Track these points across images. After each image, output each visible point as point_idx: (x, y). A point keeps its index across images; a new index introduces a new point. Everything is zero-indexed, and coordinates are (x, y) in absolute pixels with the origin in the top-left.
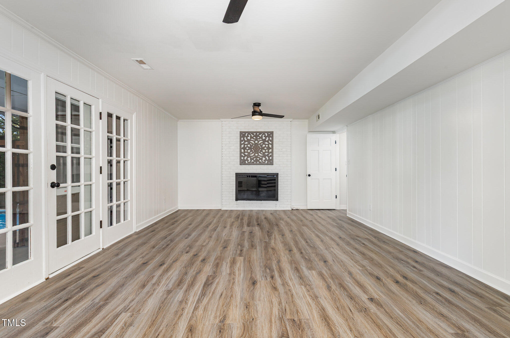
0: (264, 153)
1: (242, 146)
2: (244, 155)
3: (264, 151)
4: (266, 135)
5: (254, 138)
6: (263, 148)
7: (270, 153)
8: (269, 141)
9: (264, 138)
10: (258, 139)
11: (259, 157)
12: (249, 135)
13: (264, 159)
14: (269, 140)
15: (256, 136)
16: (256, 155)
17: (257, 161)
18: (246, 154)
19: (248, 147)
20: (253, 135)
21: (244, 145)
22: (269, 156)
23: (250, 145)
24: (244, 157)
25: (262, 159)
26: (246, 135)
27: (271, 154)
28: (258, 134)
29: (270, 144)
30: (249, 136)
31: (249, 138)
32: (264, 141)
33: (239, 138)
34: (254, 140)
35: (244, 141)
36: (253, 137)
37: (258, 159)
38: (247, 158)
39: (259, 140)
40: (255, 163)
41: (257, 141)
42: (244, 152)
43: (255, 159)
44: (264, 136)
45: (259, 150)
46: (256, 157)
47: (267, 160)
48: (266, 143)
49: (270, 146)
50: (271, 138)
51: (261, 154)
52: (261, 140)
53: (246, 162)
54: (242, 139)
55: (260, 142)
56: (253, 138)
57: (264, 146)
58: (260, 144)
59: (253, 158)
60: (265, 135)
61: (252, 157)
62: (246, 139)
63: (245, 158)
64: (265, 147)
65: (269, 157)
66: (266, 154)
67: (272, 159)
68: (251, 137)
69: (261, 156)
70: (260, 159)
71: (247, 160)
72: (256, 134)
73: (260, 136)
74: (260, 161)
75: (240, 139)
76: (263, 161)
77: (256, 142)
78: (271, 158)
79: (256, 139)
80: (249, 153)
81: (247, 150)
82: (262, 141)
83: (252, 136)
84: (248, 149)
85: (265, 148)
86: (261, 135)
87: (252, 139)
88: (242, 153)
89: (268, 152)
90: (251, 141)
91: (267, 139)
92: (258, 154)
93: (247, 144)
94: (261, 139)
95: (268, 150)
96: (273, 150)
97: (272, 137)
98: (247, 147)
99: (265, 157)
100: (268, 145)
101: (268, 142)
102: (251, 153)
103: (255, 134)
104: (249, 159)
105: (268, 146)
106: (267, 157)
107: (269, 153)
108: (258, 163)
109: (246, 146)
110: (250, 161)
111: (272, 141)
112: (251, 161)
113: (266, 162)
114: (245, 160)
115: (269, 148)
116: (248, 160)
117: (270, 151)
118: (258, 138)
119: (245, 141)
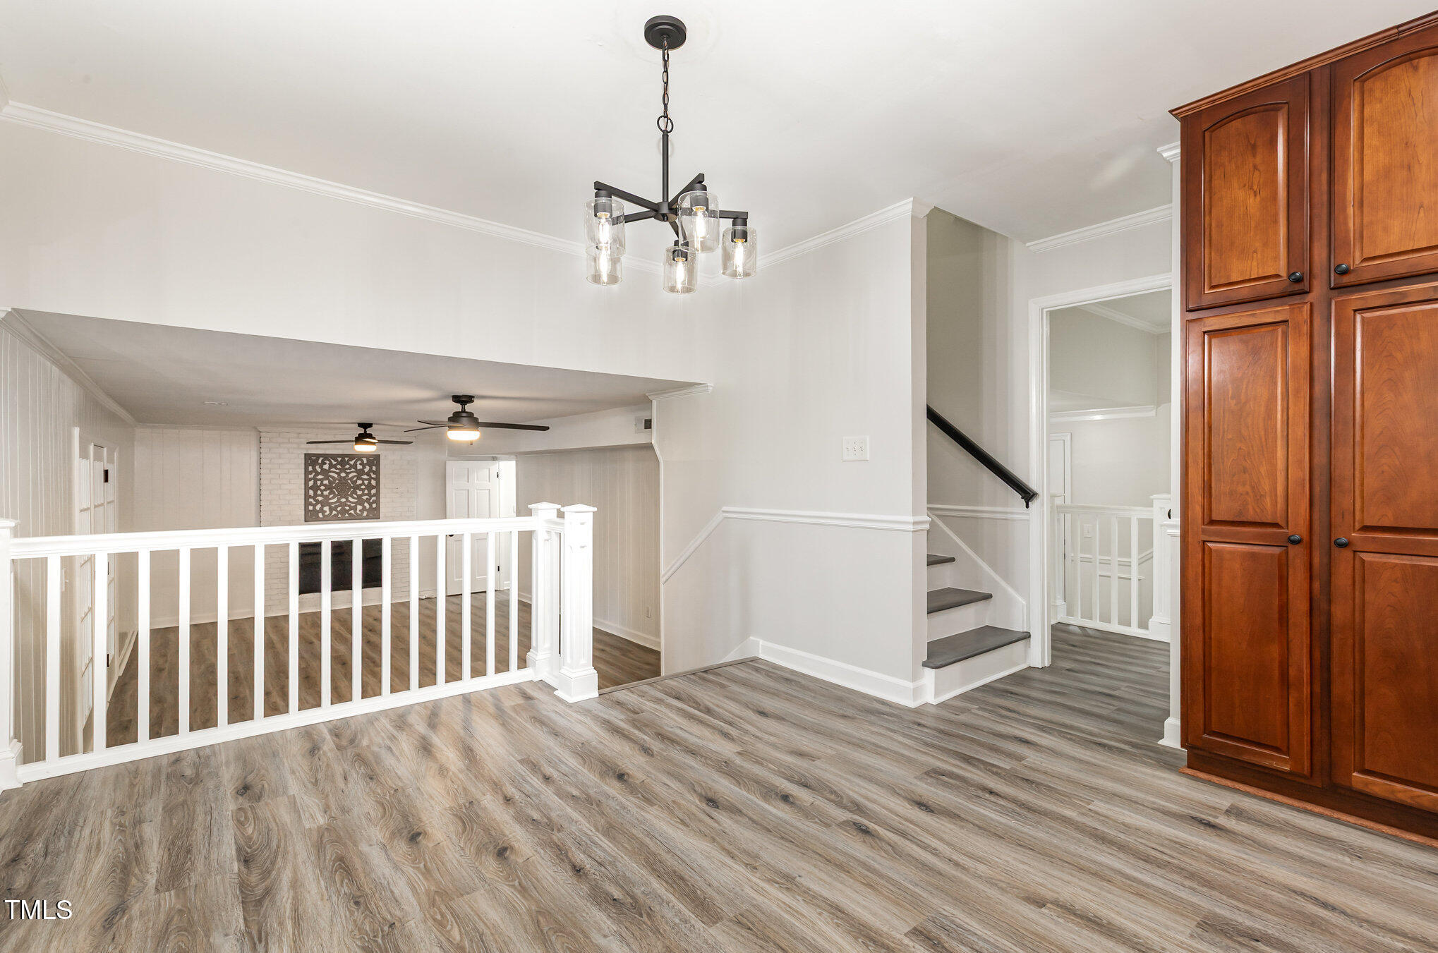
0: (359, 497)
1: (311, 483)
2: (315, 500)
3: (359, 492)
4: (365, 461)
5: (339, 466)
6: (358, 487)
7: (373, 496)
8: (372, 473)
9: (359, 467)
10: (347, 469)
11: (349, 504)
12: (328, 462)
13: (359, 507)
14: (371, 470)
15: (343, 463)
16: (343, 500)
17: (344, 512)
18: (320, 498)
19: (325, 485)
20: (336, 460)
21: (315, 480)
22: (371, 501)
23: (329, 480)
24: (314, 506)
25: (355, 509)
26: (320, 461)
27: (374, 498)
28: (347, 459)
29: (373, 478)
30: (326, 464)
31: (326, 467)
32: (360, 473)
33: (303, 466)
34: (337, 471)
35: (314, 474)
36: (337, 464)
37: (347, 508)
38: (323, 506)
39: (348, 471)
40: (340, 516)
41: (346, 473)
42: (316, 495)
43: (339, 509)
44: (360, 464)
45: (349, 489)
46: (344, 505)
47: (366, 510)
48: (365, 477)
49: (373, 482)
50: (374, 468)
51: (354, 498)
52: (352, 472)
53: (320, 515)
54: (310, 469)
55: (350, 476)
56: (335, 467)
57: (359, 482)
58: (351, 479)
59: (336, 507)
60: (362, 461)
61: (333, 506)
62: (319, 470)
63: (318, 507)
64: (361, 485)
65: (370, 504)
66: (365, 498)
67: (378, 508)
68: (331, 466)
69: (353, 503)
70: (351, 508)
71: (322, 510)
72: (343, 459)
73: (352, 463)
74: (352, 512)
75: (306, 469)
76: (358, 511)
77: (343, 475)
78: (374, 506)
79: (343, 470)
80: (326, 497)
81: (322, 491)
82: (355, 474)
83: (334, 463)
84: (325, 490)
85: (363, 487)
86: (353, 461)
87: (333, 470)
88: (310, 497)
89: (369, 494)
90: (331, 474)
91: (367, 469)
92: (347, 499)
93: (322, 480)
94: (353, 470)
95: (369, 492)
96: (378, 491)
97: (378, 465)
98: (322, 484)
99: (362, 504)
100: (369, 480)
101: (368, 474)
102: (331, 496)
103: (339, 459)
104: (326, 509)
105: (370, 483)
106: (367, 505)
107: (371, 496)
108: (347, 515)
109: (319, 483)
110: (328, 513)
111: (377, 473)
112: (331, 512)
113: (365, 514)
114: (318, 512)
115: (370, 487)
116: (323, 512)
117: (373, 491)
118: (348, 466)
119: (317, 474)
